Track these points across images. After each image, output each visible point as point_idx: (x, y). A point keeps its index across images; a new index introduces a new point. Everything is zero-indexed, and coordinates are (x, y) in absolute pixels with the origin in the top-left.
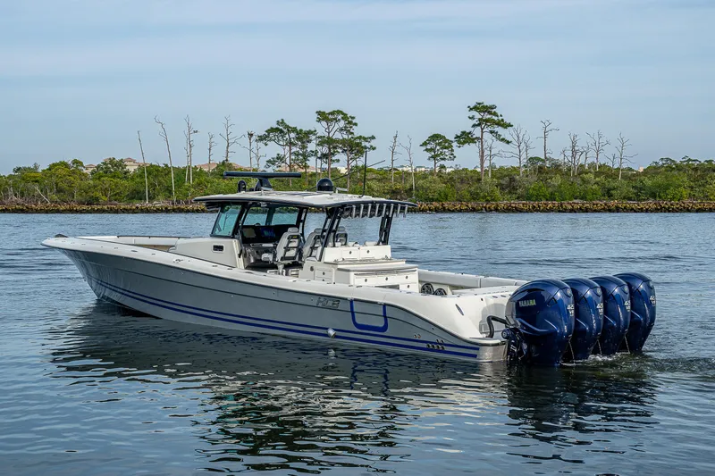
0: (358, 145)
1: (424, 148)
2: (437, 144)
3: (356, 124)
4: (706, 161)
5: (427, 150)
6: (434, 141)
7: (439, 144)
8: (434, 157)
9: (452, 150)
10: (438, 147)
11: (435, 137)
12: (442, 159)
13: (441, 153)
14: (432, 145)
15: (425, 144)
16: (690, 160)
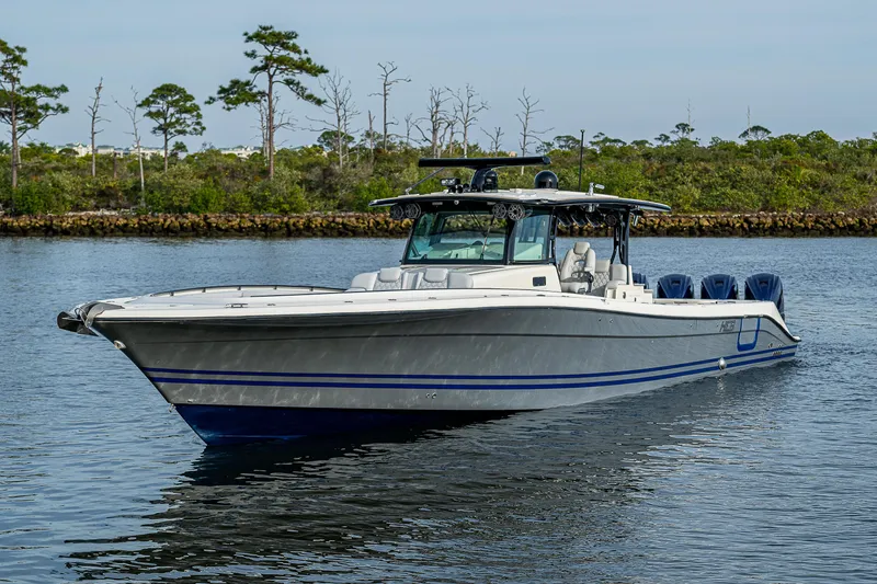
0: (29, 102)
1: (145, 110)
2: (170, 103)
3: (24, 63)
4: (636, 143)
5: (150, 114)
6: (163, 97)
7: (171, 104)
8: (164, 129)
9: (199, 116)
10: (172, 110)
11: (165, 91)
12: (180, 132)
13: (178, 120)
14: (161, 105)
15: (146, 103)
16: (606, 140)
